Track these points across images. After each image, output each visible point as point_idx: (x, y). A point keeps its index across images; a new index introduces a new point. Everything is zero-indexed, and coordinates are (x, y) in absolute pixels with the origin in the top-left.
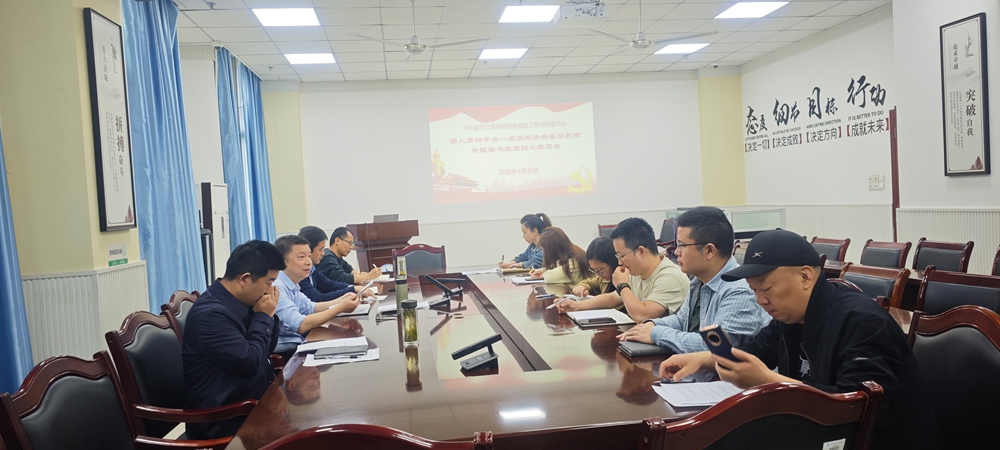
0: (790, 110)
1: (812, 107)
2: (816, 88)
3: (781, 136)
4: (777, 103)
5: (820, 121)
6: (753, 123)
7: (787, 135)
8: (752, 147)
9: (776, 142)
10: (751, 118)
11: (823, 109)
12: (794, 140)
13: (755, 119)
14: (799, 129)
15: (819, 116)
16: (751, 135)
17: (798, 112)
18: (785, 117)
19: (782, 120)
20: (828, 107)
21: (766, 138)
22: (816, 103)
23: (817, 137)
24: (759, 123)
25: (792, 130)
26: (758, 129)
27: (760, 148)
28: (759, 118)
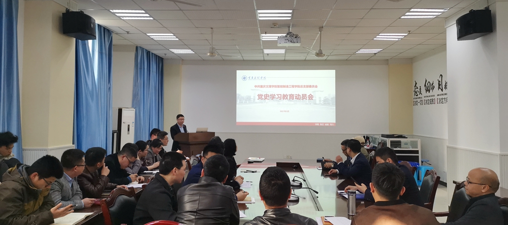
0: (431, 85)
1: (439, 85)
2: (441, 75)
3: (427, 98)
4: (426, 81)
5: (442, 93)
6: (417, 90)
7: (429, 98)
8: (416, 103)
9: (425, 102)
11: (444, 87)
12: (432, 102)
13: (417, 88)
14: (434, 96)
15: (442, 90)
16: (416, 97)
17: (434, 87)
19: (428, 90)
21: (421, 99)
22: (441, 83)
23: (441, 101)
24: (419, 91)
25: (432, 96)
26: (418, 94)
27: (419, 104)
28: (419, 88)
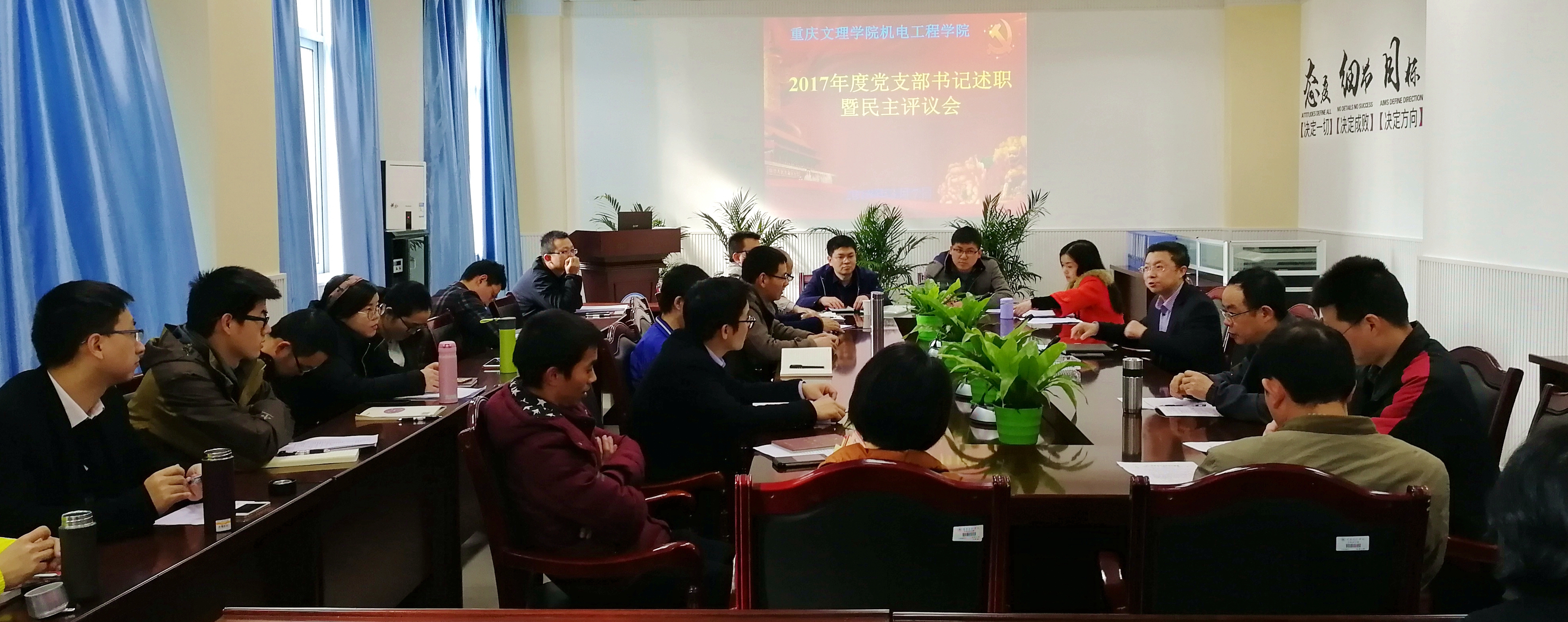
0: (1361, 71)
1: (1389, 70)
2: (1395, 39)
3: (1347, 114)
4: (1346, 58)
5: (1398, 95)
6: (1314, 87)
7: (1355, 113)
8: (1309, 130)
9: (1341, 124)
10: (1311, 79)
11: (1403, 75)
12: (1362, 124)
13: (1315, 81)
14: (1369, 105)
15: (1397, 86)
16: (1310, 109)
17: (1371, 78)
18: (1354, 84)
19: (1350, 88)
20: (1408, 72)
21: (1327, 116)
22: (1393, 65)
23: (1393, 122)
24: (1321, 89)
25: (1362, 106)
26: (1318, 99)
27: (1319, 132)
28: (1321, 81)
